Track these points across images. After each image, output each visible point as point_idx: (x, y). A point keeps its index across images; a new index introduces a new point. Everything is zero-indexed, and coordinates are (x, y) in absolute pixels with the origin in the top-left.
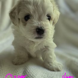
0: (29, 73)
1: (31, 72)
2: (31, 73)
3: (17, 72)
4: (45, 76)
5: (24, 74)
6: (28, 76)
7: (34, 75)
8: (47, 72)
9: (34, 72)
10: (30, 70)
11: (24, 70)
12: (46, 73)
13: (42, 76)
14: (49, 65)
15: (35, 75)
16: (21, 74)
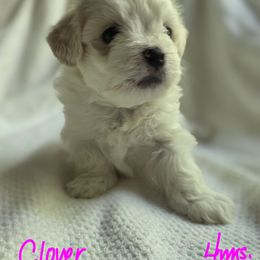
0: (120, 226)
1: (127, 222)
2: (128, 227)
3: (82, 223)
4: (173, 239)
5: (105, 229)
6: (119, 238)
7: (139, 234)
8: (179, 226)
9: (137, 225)
10: (123, 217)
11: (105, 217)
12: (177, 231)
13: (163, 240)
14: (185, 202)
15: (142, 236)
16: (94, 228)
